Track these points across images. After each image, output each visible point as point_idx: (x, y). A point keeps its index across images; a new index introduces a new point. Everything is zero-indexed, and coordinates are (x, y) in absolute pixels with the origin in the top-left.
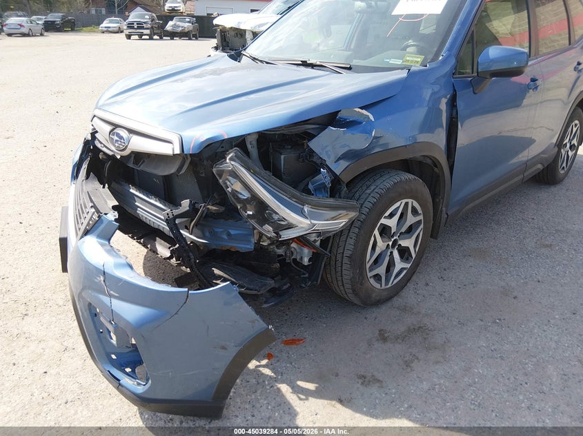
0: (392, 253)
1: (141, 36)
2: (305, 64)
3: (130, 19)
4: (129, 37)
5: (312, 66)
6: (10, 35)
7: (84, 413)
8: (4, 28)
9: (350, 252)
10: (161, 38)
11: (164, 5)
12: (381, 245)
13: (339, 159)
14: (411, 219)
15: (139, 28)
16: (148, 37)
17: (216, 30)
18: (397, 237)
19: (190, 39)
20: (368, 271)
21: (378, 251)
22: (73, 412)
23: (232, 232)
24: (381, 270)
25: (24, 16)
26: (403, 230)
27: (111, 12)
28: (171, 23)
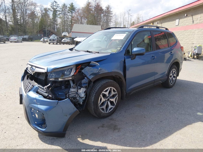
0: (108, 102)
1: (53, 43)
2: (88, 51)
3: (50, 38)
4: (49, 43)
5: (90, 52)
6: (11, 42)
7: (14, 142)
8: (10, 40)
9: (93, 101)
10: (60, 44)
11: (62, 34)
12: (103, 100)
13: (90, 75)
14: (113, 93)
15: (53, 41)
16: (56, 44)
17: (75, 42)
18: (109, 98)
19: (69, 45)
20: (99, 107)
21: (102, 101)
22: (11, 142)
23: (60, 94)
24: (104, 107)
25: (17, 36)
26: (111, 96)
27: (44, 36)
28: (63, 40)
